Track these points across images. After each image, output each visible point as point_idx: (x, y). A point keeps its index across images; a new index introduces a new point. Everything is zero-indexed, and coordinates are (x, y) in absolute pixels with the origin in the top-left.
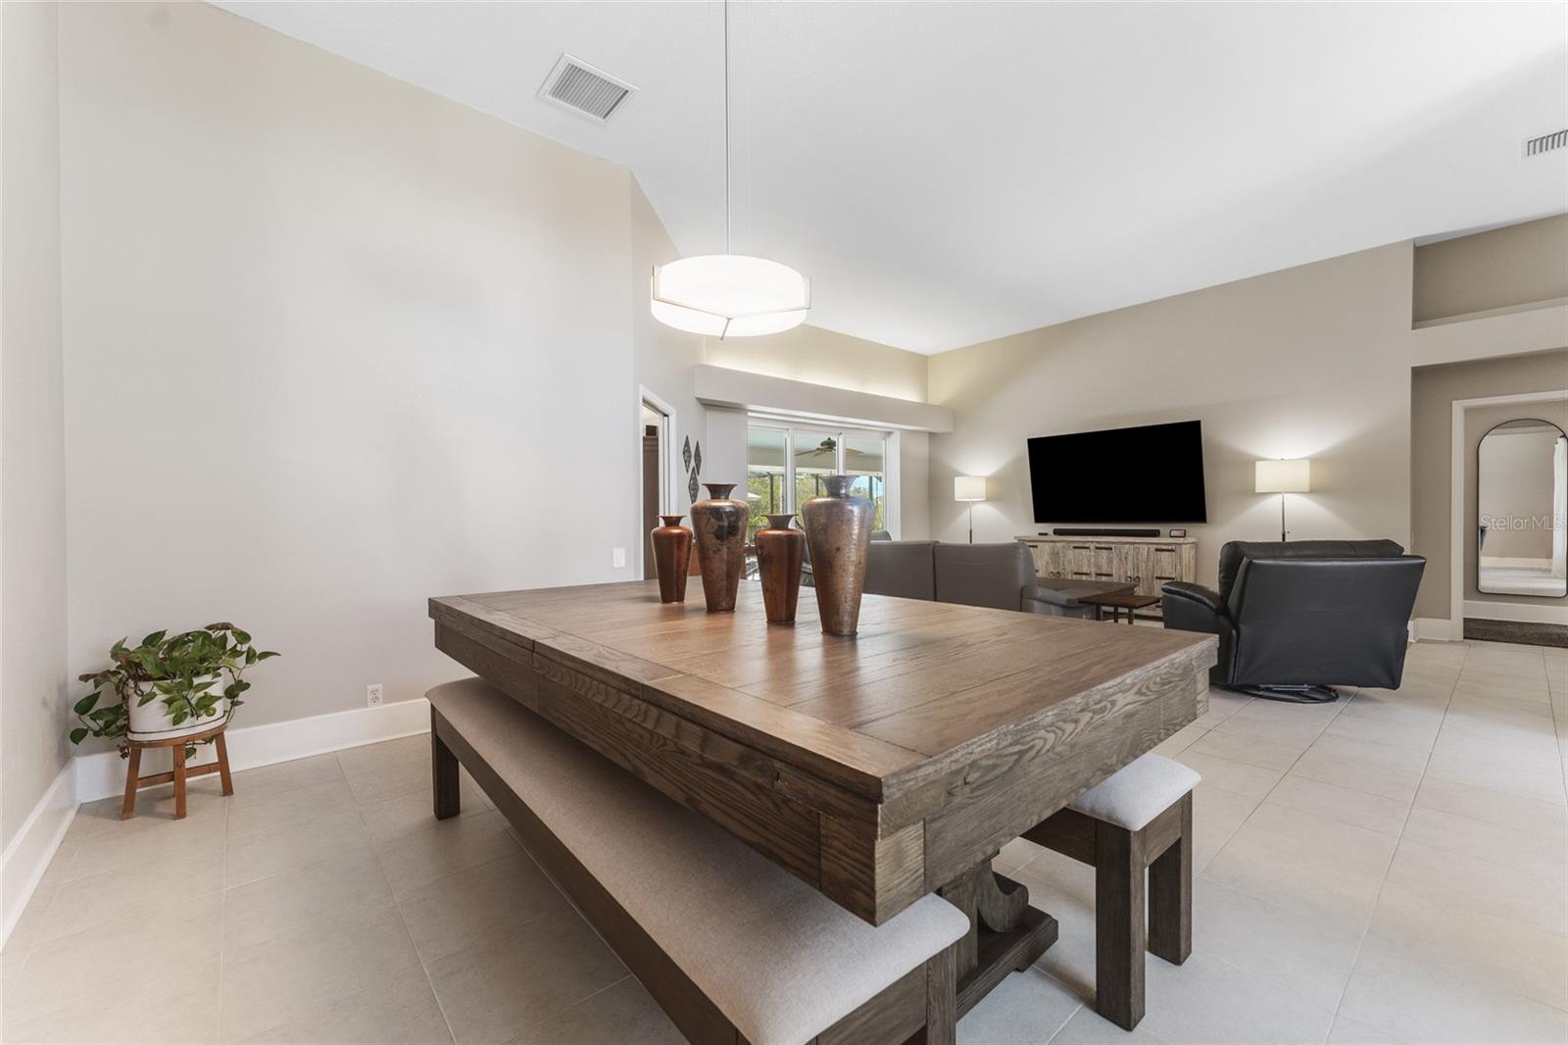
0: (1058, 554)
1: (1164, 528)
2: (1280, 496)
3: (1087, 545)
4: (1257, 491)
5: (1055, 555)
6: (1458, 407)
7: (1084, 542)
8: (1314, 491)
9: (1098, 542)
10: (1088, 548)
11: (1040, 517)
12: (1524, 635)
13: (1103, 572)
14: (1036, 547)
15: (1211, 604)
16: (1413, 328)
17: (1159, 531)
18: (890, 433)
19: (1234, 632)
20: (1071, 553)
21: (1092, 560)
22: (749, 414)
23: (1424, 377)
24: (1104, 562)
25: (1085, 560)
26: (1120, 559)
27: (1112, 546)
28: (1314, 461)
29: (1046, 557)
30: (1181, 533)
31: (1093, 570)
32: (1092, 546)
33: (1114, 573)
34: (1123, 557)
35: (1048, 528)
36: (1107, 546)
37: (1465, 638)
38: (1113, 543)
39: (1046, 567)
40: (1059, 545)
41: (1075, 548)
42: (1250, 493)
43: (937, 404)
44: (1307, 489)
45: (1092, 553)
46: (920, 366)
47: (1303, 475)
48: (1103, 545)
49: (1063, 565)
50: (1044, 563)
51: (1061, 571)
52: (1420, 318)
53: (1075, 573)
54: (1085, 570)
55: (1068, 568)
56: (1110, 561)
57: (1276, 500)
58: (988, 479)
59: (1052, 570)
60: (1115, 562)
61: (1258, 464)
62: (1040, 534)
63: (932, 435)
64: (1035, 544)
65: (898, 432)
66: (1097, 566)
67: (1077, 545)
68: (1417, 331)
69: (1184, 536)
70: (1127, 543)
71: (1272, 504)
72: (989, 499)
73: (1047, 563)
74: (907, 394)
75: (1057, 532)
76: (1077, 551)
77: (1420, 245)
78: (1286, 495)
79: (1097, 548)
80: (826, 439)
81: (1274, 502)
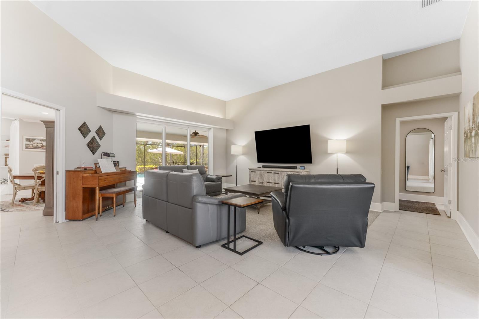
0: (262, 175)
1: (298, 166)
2: (336, 154)
3: (271, 172)
4: (328, 152)
5: (261, 175)
6: (398, 121)
7: (270, 171)
8: (348, 152)
9: (275, 171)
10: (271, 173)
11: (259, 161)
12: (420, 208)
13: (276, 182)
14: (255, 172)
15: (281, 205)
16: (382, 90)
17: (296, 167)
18: (210, 129)
19: (287, 220)
20: (266, 175)
21: (273, 177)
22: (137, 117)
23: (386, 108)
24: (277, 178)
25: (271, 178)
26: (282, 177)
27: (279, 172)
28: (348, 141)
29: (258, 176)
30: (303, 168)
31: (273, 181)
32: (273, 172)
33: (280, 183)
34: (283, 177)
35: (261, 165)
36: (278, 172)
37: (400, 210)
38: (280, 171)
39: (258, 180)
40: (262, 171)
41: (267, 173)
42: (326, 153)
43: (229, 119)
44: (346, 152)
45: (273, 175)
46: (222, 105)
47: (344, 146)
48: (277, 172)
49: (264, 179)
50: (258, 178)
51: (263, 182)
52: (385, 86)
53: (268, 183)
54: (270, 181)
55: (265, 181)
56: (279, 178)
57: (335, 155)
58: (243, 147)
59: (260, 181)
60: (280, 178)
61: (329, 141)
62: (258, 167)
63: (227, 130)
64: (255, 171)
65: (213, 128)
66: (275, 180)
67: (268, 172)
68: (383, 90)
69: (305, 169)
70: (284, 171)
71: (333, 157)
72: (244, 154)
73: (259, 178)
74: (218, 115)
75: (264, 167)
76: (268, 174)
77: (385, 59)
78: (338, 154)
79: (274, 173)
80: (194, 131)
81: (335, 156)
